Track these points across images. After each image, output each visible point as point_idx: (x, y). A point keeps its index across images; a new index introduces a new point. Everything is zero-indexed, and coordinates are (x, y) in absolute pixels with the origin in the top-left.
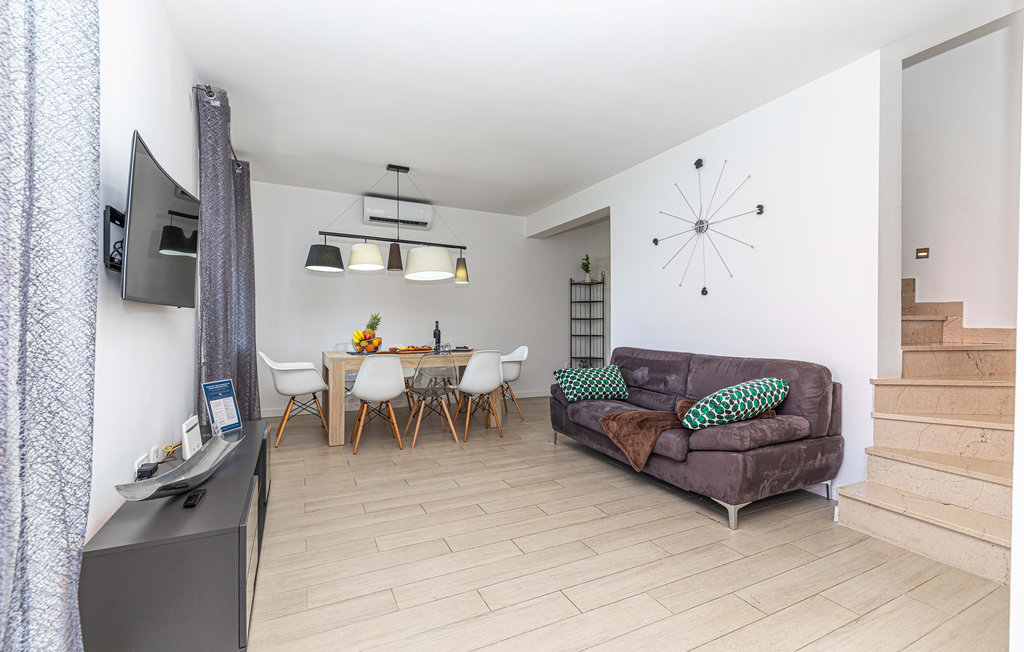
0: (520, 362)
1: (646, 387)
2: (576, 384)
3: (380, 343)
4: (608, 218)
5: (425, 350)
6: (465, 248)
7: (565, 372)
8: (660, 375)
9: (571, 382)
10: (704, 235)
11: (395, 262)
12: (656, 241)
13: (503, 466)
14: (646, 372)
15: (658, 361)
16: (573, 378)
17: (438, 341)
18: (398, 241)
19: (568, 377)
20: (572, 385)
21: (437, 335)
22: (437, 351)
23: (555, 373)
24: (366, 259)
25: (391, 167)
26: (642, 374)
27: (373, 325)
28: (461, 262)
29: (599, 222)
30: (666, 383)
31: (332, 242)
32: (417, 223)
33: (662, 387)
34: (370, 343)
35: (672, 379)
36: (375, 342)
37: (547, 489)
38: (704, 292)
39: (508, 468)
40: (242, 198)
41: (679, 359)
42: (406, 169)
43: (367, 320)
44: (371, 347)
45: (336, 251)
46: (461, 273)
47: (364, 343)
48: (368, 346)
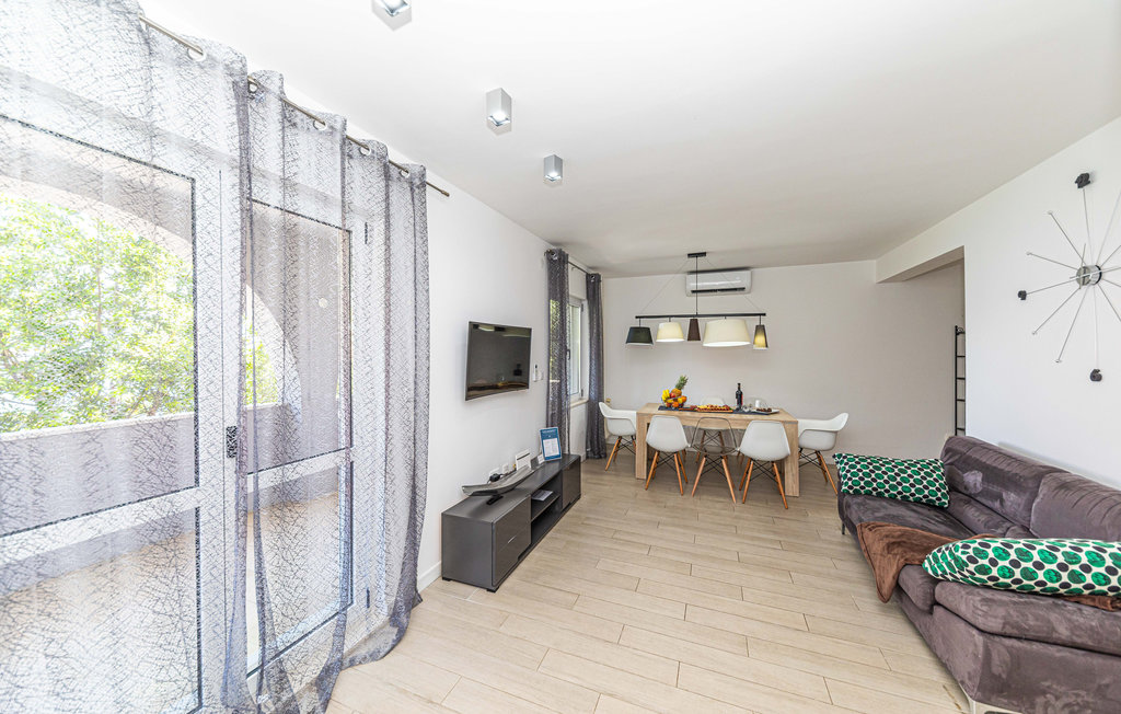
0: (836, 432)
1: (978, 498)
2: (854, 475)
3: (685, 401)
4: (961, 261)
5: (727, 409)
6: (764, 315)
7: (845, 457)
8: (996, 489)
9: (849, 471)
10: (1090, 290)
11: (694, 334)
12: (1022, 295)
13: (753, 538)
14: (979, 479)
15: (995, 468)
16: (853, 467)
17: (740, 401)
18: (697, 315)
19: (846, 464)
20: (849, 475)
21: (739, 396)
22: (738, 411)
23: (834, 456)
24: (669, 333)
25: (690, 255)
26: (974, 479)
27: (681, 386)
28: (760, 329)
29: (951, 267)
30: (1002, 501)
31: (645, 323)
32: (735, 289)
33: (997, 505)
34: (676, 400)
35: (1012, 498)
36: (680, 400)
37: (771, 577)
38: (1096, 376)
39: (756, 543)
40: (594, 299)
41: (1026, 473)
42: (704, 254)
43: (677, 381)
44: (675, 404)
45: (647, 330)
46: (760, 339)
47: (670, 401)
48: (674, 404)
